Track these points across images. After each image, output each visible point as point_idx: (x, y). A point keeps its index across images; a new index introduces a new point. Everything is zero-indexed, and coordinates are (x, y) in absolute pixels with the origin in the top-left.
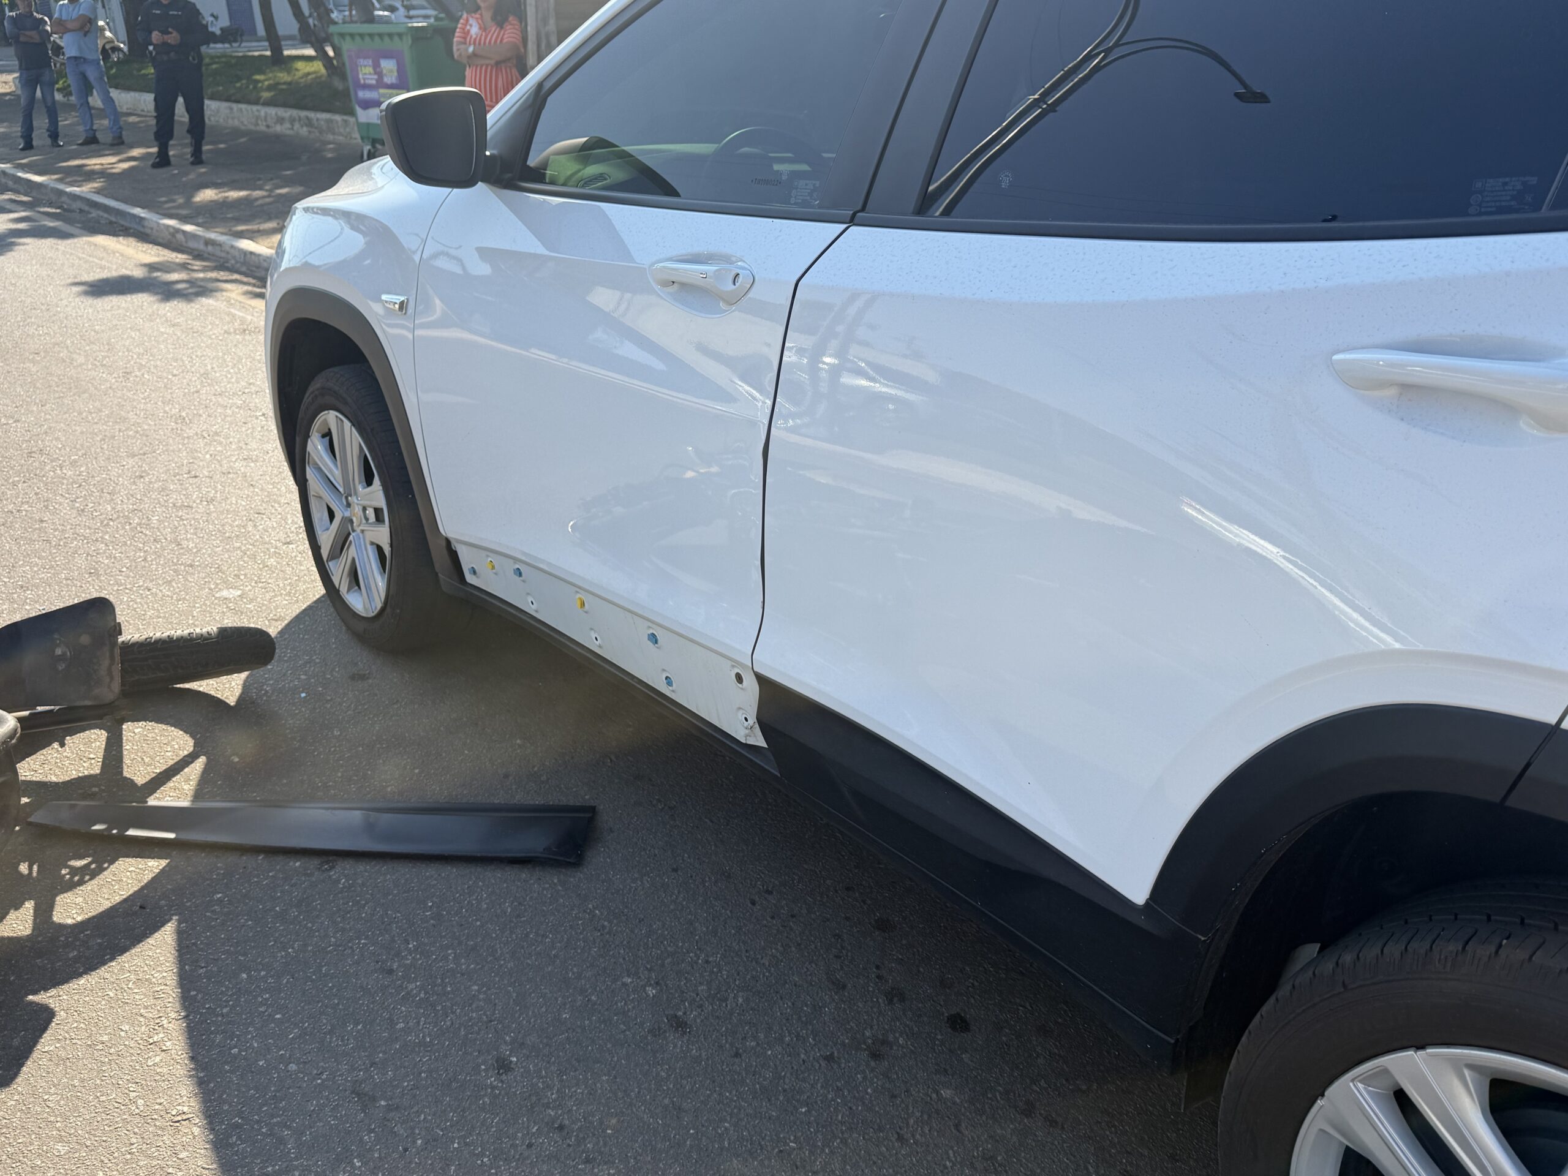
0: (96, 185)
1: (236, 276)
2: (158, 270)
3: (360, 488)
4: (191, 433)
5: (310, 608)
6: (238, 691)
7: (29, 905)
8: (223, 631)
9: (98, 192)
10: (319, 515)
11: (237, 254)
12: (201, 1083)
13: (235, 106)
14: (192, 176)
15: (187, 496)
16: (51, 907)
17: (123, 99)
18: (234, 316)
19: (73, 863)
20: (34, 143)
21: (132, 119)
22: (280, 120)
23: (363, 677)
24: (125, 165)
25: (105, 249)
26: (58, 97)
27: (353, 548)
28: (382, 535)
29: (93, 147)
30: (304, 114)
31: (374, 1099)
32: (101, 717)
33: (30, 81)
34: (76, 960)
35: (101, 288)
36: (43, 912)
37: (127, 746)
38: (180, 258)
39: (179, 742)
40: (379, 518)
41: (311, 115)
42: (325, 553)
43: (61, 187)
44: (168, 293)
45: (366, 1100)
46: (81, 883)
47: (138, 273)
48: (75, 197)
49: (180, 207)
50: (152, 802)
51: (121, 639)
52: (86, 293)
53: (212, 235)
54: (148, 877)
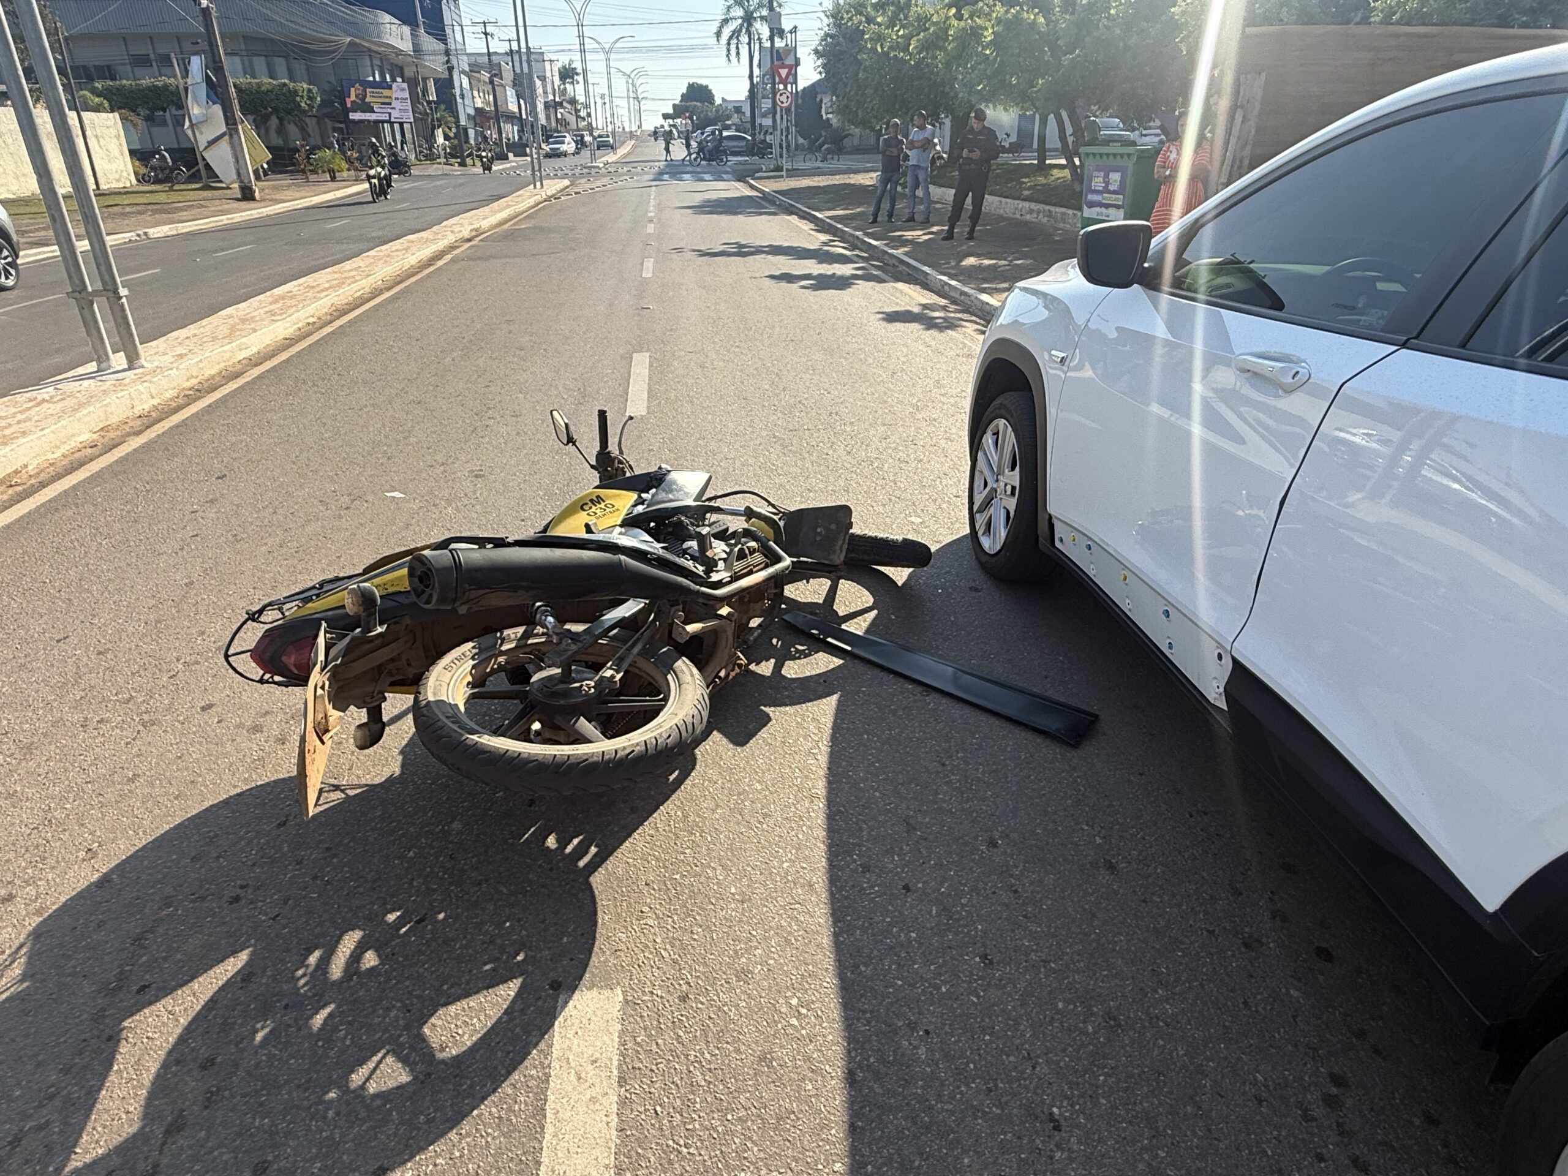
0: (906, 249)
1: (974, 318)
2: (928, 308)
3: (1006, 471)
4: (920, 416)
5: (958, 539)
6: (905, 578)
7: (773, 661)
8: (905, 540)
9: (906, 254)
10: (979, 483)
11: (978, 303)
12: (829, 782)
13: (1004, 200)
14: (964, 247)
15: (908, 455)
16: (782, 665)
17: (936, 191)
18: (965, 344)
19: (798, 647)
20: (879, 219)
21: (939, 206)
22: (1031, 211)
23: (976, 590)
24: (926, 237)
25: (901, 292)
26: (899, 189)
27: (992, 509)
28: (1012, 504)
29: (911, 223)
30: (1047, 208)
31: (915, 829)
32: (830, 572)
33: (885, 180)
34: (788, 697)
35: (893, 317)
36: (778, 667)
37: (838, 593)
38: (943, 302)
39: (865, 598)
40: (1013, 493)
41: (1052, 209)
42: (975, 508)
43: (886, 249)
44: (930, 324)
45: (911, 828)
46: (799, 658)
47: (916, 310)
48: (892, 256)
49: (952, 268)
50: (844, 627)
51: (851, 531)
52: (884, 319)
53: (966, 289)
54: (832, 666)
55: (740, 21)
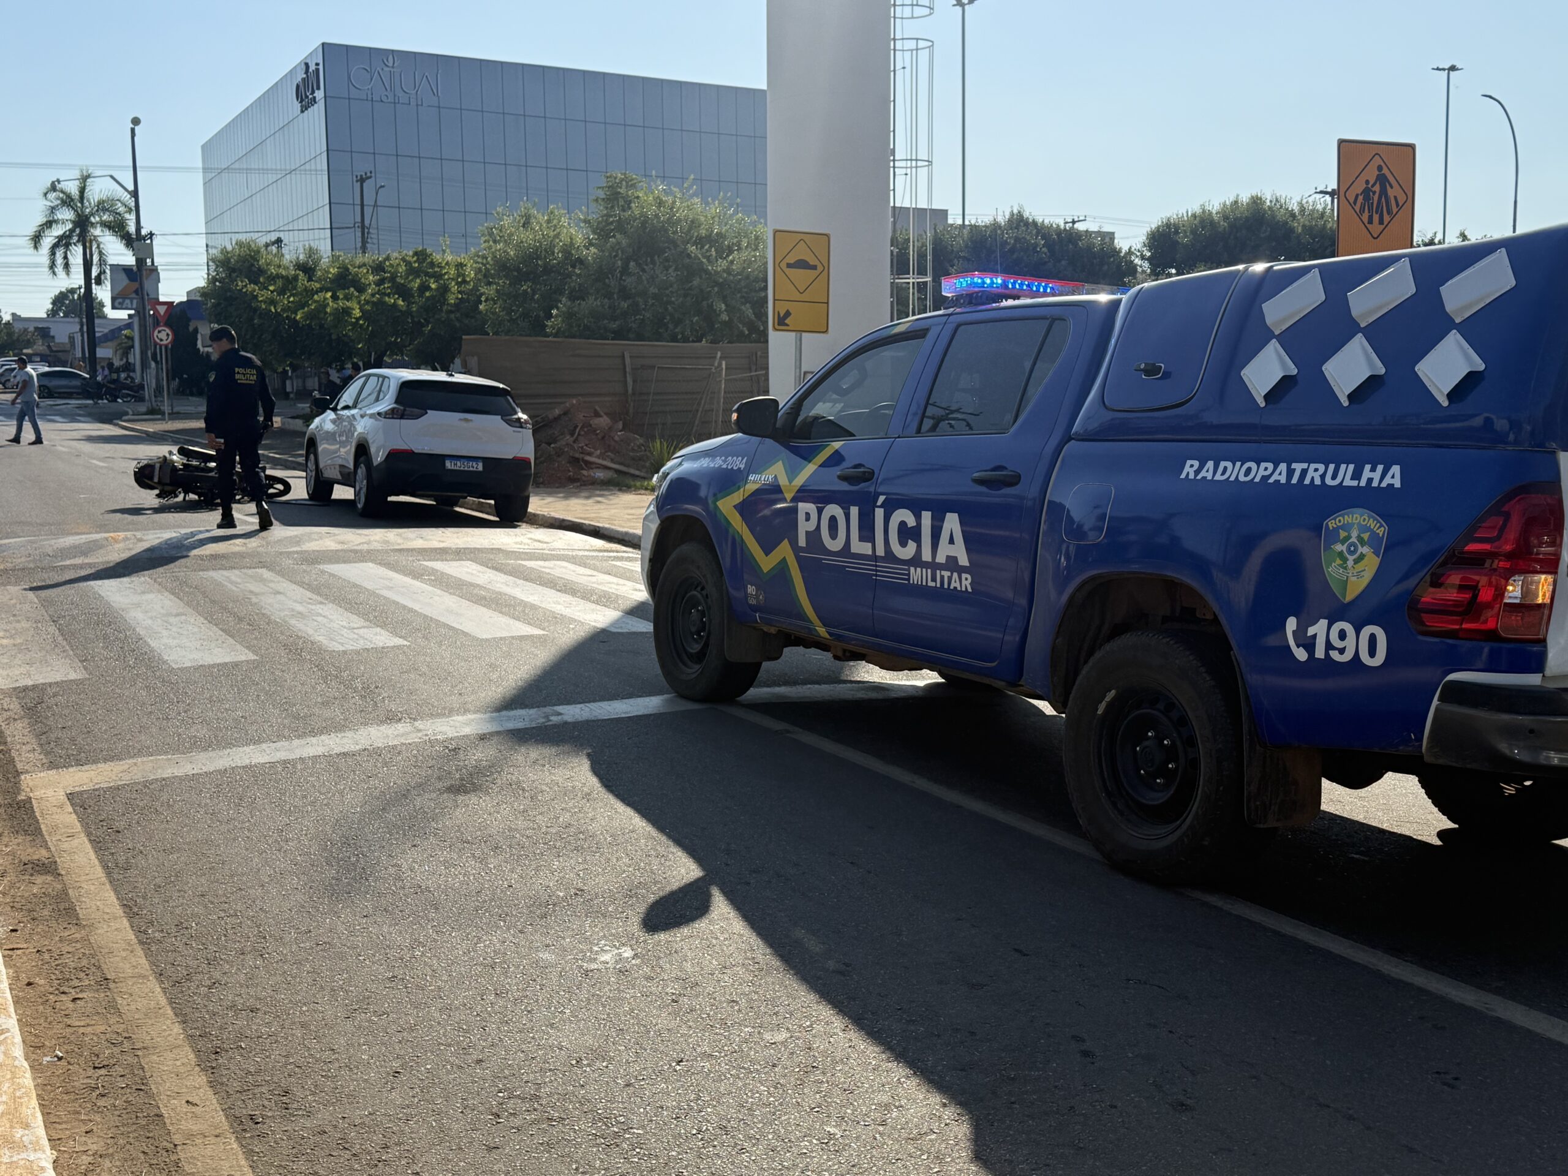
55: (69, 226)
